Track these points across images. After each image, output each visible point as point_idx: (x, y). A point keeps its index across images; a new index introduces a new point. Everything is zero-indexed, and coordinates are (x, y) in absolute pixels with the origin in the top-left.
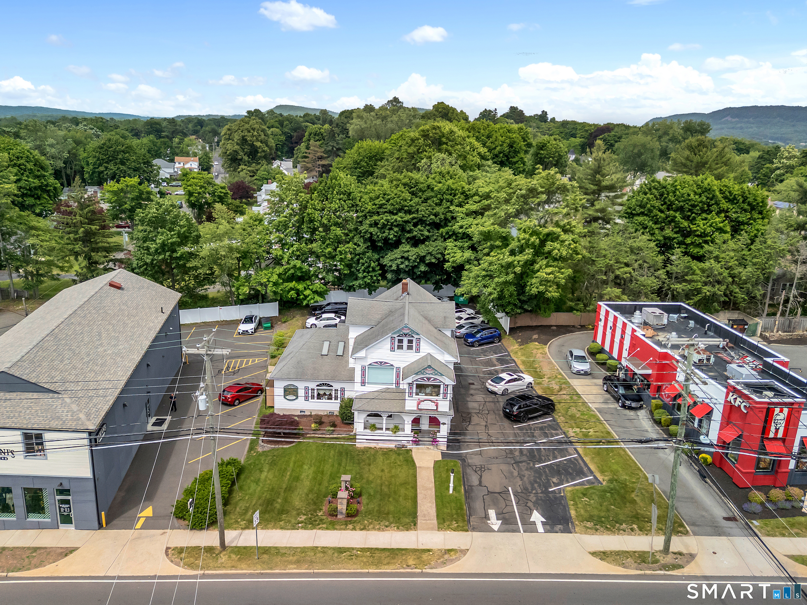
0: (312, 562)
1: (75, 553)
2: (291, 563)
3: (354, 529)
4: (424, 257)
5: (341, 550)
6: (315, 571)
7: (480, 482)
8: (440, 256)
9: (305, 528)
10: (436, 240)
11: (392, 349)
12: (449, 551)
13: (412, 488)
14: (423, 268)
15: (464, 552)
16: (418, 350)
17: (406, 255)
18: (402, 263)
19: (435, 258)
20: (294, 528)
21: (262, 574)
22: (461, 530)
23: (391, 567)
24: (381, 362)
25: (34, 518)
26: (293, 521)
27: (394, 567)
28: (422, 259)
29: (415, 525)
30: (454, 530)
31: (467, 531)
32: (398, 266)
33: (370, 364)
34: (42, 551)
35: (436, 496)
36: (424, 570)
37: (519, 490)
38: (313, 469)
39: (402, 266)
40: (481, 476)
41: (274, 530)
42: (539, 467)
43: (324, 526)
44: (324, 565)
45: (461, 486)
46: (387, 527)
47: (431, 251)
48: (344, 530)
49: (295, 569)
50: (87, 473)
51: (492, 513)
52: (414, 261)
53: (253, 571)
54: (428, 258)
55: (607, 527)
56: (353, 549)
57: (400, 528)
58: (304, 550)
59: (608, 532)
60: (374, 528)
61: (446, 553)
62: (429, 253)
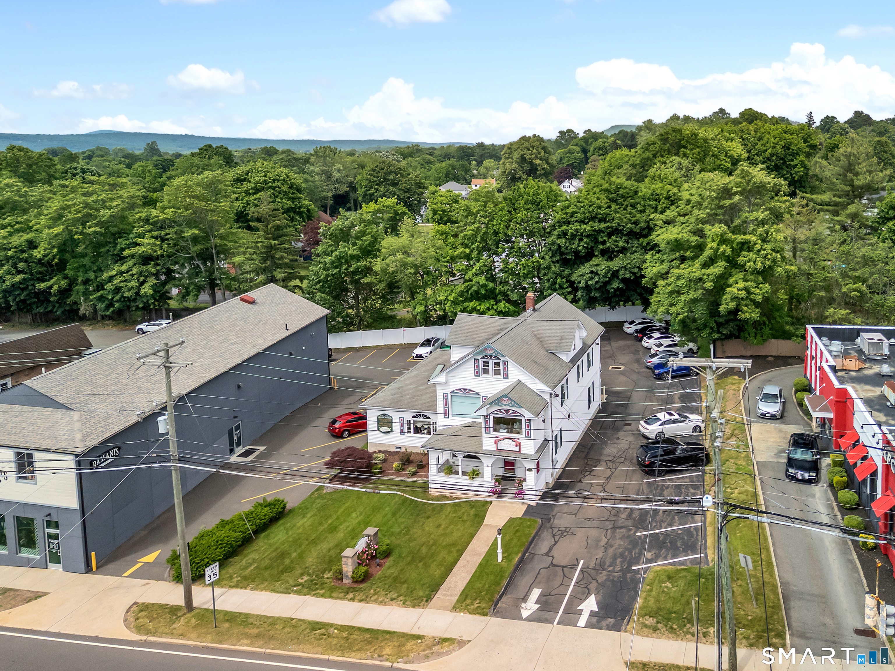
0: (272, 638)
1: (40, 599)
2: (247, 636)
3: (353, 599)
4: (618, 271)
5: (315, 626)
6: (268, 651)
7: (550, 550)
8: (636, 270)
9: (298, 593)
10: (635, 252)
11: (477, 374)
12: (445, 640)
13: (458, 551)
14: (616, 285)
15: (462, 643)
16: (506, 376)
17: (594, 269)
18: (591, 279)
19: (631, 272)
20: (287, 591)
21: (208, 648)
22: (478, 613)
23: (359, 655)
24: (466, 389)
25: (26, 554)
26: (291, 582)
27: (363, 655)
28: (615, 274)
29: (427, 601)
30: (470, 613)
31: (486, 615)
32: (587, 283)
33: (453, 392)
34: (12, 593)
35: (480, 564)
36: (395, 665)
37: (592, 565)
38: (360, 518)
39: (590, 283)
40: (556, 543)
41: (263, 592)
42: (640, 537)
43: (322, 592)
44: (283, 645)
45: (517, 553)
46: (392, 600)
47: (625, 264)
48: (341, 599)
49: (247, 645)
50: (74, 503)
51: (536, 593)
52: (605, 276)
53: (198, 643)
54: (621, 273)
55: (672, 628)
56: (331, 625)
57: (408, 603)
58: (273, 621)
59: (670, 635)
60: (376, 601)
61: (438, 643)
62: (622, 267)
